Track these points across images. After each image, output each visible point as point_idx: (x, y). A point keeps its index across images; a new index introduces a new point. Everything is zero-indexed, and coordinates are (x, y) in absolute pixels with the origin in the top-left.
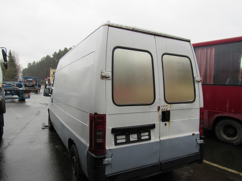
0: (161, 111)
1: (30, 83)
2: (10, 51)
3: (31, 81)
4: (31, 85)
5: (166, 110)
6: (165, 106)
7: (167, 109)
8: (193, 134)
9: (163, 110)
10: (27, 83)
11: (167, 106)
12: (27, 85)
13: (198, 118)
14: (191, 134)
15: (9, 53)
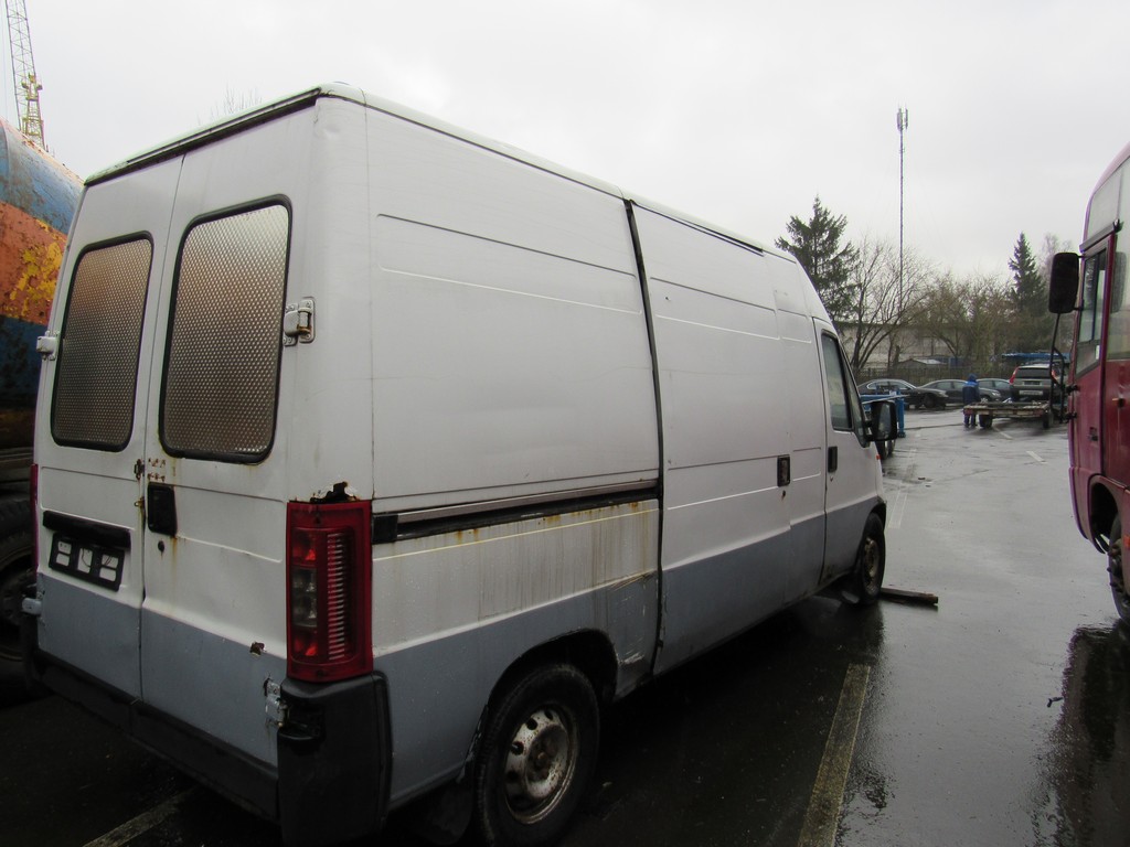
0: (145, 481)
1: (1038, 383)
2: (1022, 236)
3: (1045, 374)
4: (1041, 393)
5: (160, 481)
6: (159, 464)
7: (163, 478)
8: (257, 648)
9: (153, 480)
10: (1020, 383)
11: (164, 462)
12: (1021, 392)
13: (279, 561)
14: (248, 640)
15: (1018, 246)
